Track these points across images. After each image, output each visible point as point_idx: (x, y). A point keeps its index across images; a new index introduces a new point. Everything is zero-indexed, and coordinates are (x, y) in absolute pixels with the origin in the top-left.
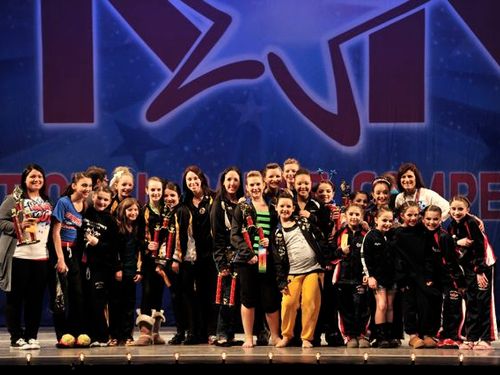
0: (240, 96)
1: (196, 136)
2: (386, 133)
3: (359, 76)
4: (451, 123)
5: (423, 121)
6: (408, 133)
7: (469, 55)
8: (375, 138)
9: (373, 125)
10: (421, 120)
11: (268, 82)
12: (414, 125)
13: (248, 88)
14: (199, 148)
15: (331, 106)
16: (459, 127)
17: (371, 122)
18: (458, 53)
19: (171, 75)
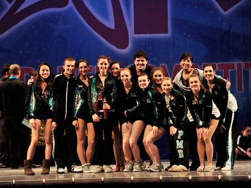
0: (53, 18)
1: (26, 44)
2: (145, 40)
3: (127, 6)
4: (185, 34)
6: (158, 40)
8: (137, 43)
9: (137, 36)
10: (166, 32)
11: (71, 9)
12: (162, 35)
13: (59, 14)
14: (28, 52)
15: (111, 24)
16: (189, 36)
17: (135, 33)
19: (9, 6)
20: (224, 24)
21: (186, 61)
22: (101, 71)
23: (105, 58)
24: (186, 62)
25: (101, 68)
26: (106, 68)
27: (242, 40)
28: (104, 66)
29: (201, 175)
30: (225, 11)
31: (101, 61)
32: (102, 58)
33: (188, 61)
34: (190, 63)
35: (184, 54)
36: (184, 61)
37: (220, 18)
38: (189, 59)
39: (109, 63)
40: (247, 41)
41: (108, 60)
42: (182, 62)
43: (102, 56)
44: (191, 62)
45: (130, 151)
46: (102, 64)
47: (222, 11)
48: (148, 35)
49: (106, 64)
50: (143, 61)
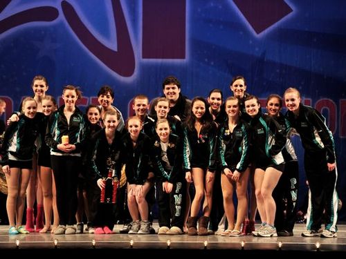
0: (38, 35)
2: (156, 67)
3: (134, 21)
4: (206, 60)
5: (184, 58)
6: (173, 67)
7: (220, 7)
8: (145, 69)
9: (146, 60)
11: (62, 24)
12: (177, 61)
13: (45, 29)
15: (112, 45)
16: (212, 63)
17: (144, 57)
18: (212, 4)
20: (257, 49)
21: (105, 96)
22: (67, 105)
23: (72, 89)
24: (105, 98)
25: (67, 102)
26: (73, 102)
27: (278, 71)
28: (70, 99)
29: (221, 240)
30: (258, 33)
31: (67, 92)
32: (68, 88)
33: (108, 97)
34: (111, 100)
35: (103, 89)
36: (103, 97)
37: (251, 42)
38: (109, 94)
39: (77, 94)
40: (284, 71)
41: (76, 91)
42: (100, 99)
43: (68, 86)
44: (111, 97)
45: (136, 207)
46: (68, 96)
47: (254, 33)
48: (160, 61)
49: (73, 97)
50: (173, 88)
